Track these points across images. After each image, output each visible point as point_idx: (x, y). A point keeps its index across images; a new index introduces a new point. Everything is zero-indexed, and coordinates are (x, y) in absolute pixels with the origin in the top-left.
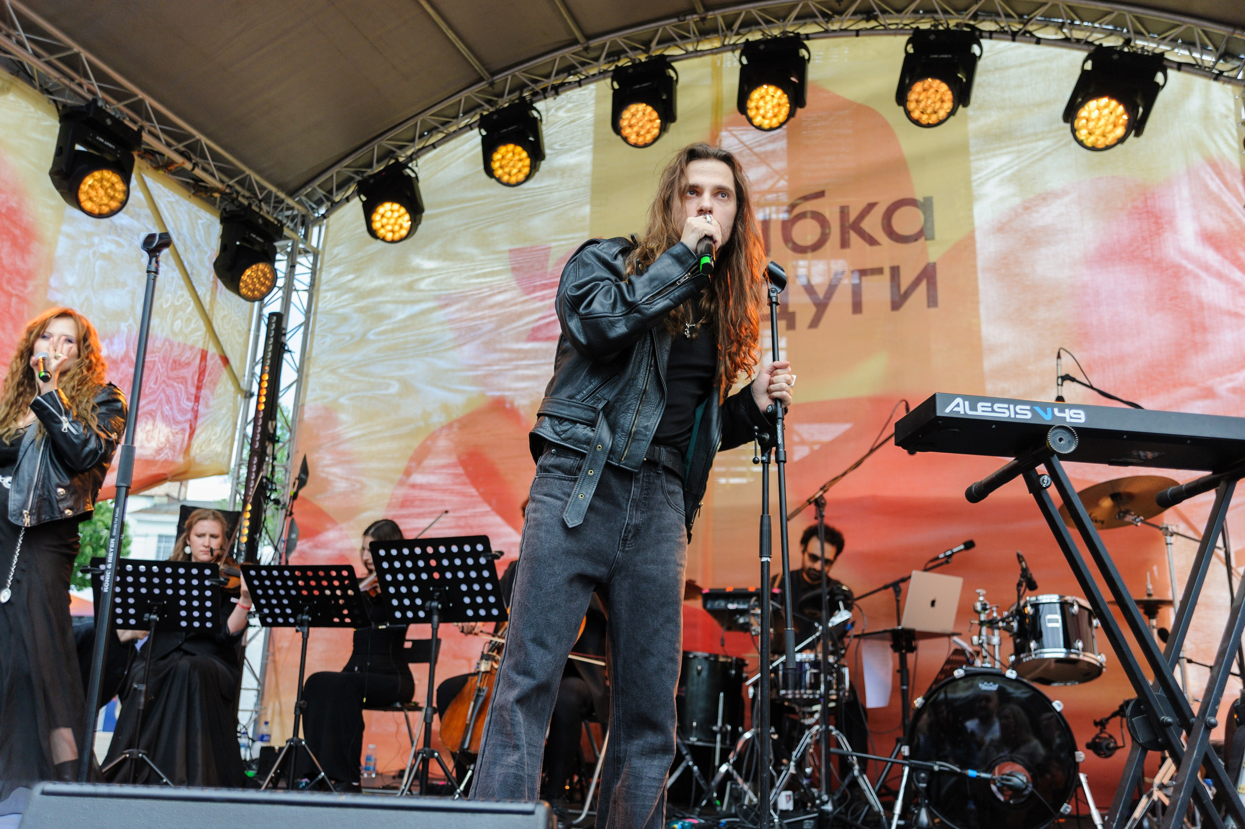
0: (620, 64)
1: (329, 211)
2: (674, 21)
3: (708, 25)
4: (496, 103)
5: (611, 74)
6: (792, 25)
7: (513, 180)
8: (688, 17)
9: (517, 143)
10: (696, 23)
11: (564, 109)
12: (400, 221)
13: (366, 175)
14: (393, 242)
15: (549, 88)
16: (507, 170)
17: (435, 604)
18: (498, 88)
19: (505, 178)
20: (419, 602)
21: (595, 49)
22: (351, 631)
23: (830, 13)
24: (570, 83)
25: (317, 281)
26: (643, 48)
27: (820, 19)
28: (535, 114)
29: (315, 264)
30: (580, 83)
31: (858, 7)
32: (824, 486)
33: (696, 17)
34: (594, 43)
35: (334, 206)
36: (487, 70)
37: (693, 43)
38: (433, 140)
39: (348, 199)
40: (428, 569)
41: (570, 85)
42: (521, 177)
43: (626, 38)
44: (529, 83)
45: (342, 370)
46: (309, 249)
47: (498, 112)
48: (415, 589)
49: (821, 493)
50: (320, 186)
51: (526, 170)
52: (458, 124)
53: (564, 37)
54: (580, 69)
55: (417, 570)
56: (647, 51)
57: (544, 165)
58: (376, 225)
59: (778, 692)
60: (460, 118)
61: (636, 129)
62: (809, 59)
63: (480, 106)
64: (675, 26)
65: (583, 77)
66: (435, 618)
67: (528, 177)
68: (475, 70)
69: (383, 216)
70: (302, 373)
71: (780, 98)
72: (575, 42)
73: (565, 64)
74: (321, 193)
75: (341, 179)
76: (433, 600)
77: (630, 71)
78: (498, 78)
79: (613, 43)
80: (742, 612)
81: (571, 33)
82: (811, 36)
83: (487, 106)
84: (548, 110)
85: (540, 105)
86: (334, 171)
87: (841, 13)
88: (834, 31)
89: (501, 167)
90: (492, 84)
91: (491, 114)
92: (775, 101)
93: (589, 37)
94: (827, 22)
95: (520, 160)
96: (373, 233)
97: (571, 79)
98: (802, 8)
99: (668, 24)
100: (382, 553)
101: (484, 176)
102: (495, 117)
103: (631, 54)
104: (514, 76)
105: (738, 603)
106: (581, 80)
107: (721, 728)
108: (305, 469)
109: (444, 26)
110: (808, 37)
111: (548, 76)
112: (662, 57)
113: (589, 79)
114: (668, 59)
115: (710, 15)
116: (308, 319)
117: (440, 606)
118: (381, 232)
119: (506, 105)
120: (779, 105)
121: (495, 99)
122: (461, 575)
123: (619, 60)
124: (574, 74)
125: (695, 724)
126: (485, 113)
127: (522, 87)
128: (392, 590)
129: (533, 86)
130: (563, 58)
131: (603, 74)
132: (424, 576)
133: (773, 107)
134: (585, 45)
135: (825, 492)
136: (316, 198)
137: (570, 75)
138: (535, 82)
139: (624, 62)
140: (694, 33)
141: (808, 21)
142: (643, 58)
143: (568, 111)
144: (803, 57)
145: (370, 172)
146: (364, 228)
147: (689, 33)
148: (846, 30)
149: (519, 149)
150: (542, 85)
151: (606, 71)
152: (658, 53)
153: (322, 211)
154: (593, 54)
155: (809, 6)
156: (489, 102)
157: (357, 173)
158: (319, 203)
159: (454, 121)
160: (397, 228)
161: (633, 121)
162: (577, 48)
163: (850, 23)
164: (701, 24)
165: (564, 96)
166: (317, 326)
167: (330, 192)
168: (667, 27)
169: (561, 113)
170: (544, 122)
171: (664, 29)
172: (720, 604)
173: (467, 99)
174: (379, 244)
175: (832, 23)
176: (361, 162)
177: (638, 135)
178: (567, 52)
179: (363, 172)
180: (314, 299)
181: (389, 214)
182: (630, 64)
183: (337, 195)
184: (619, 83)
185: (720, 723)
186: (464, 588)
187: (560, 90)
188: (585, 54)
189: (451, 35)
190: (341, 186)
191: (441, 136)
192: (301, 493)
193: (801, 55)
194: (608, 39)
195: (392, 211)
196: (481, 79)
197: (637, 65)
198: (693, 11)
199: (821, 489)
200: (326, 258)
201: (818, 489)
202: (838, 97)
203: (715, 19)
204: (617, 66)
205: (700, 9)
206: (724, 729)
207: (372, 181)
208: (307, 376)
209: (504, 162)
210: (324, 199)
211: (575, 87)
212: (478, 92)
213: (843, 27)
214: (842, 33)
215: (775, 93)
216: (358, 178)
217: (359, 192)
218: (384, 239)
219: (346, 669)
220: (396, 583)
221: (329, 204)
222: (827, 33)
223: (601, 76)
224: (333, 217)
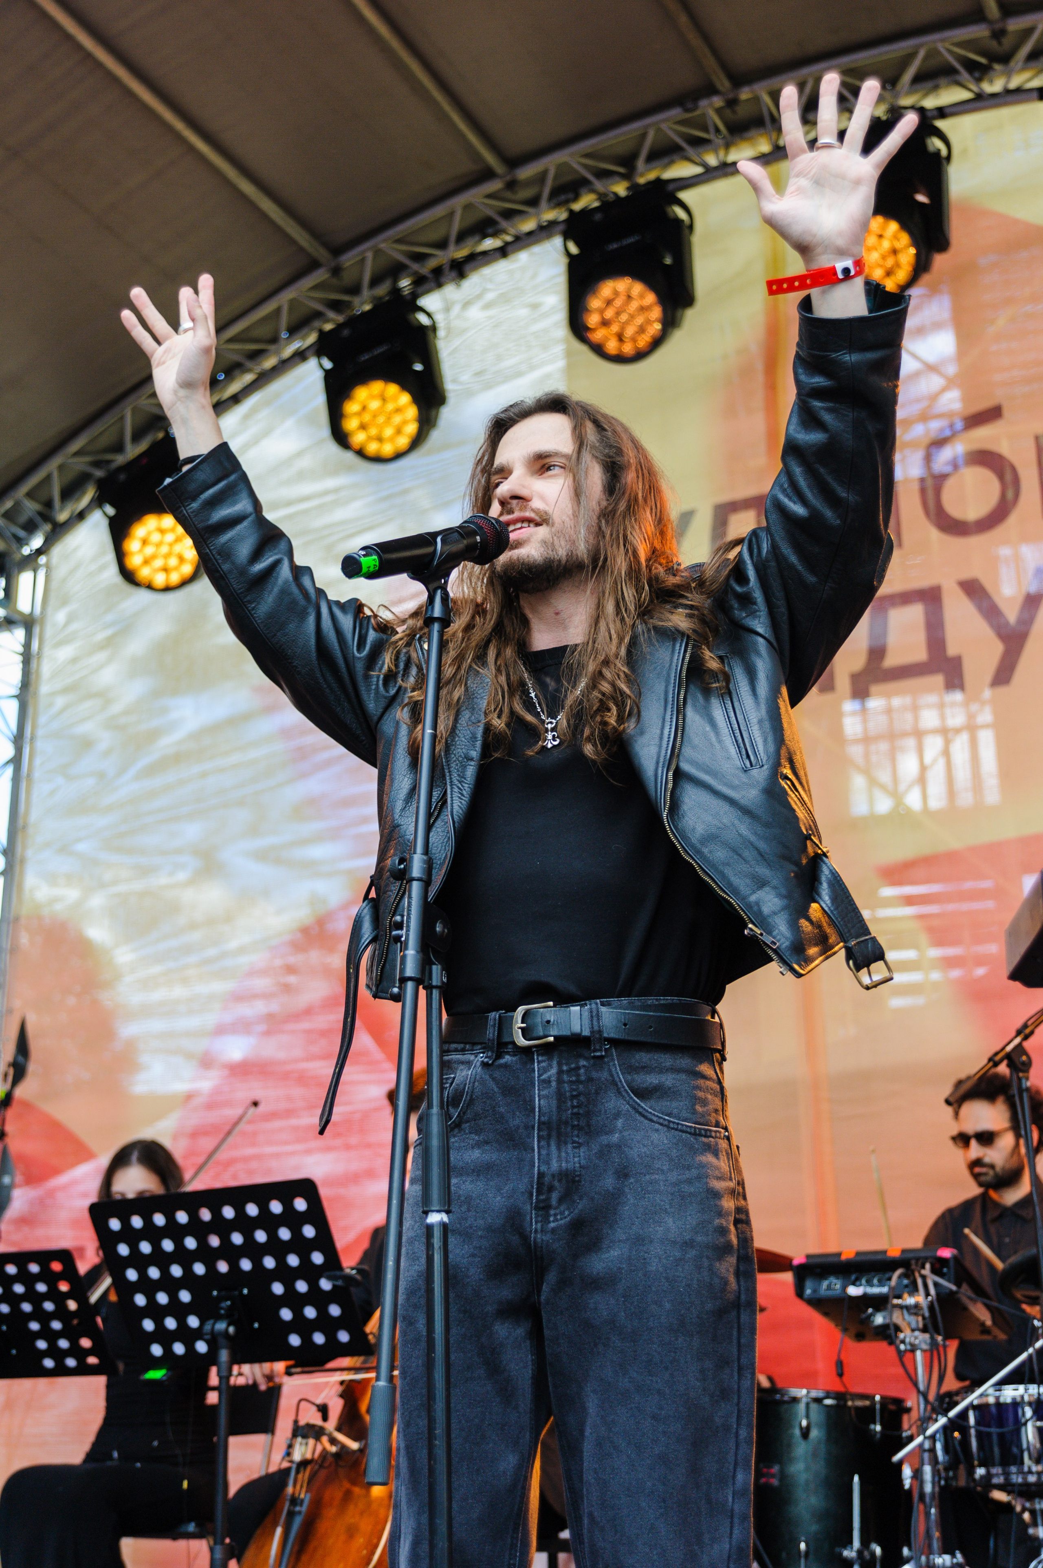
0: (577, 206)
1: (50, 541)
2: (676, 113)
3: (742, 112)
4: (348, 305)
5: (561, 227)
6: (909, 93)
7: (388, 449)
8: (703, 103)
9: (389, 376)
10: (719, 111)
11: (480, 303)
12: (178, 548)
13: (114, 466)
14: (167, 589)
15: (446, 268)
16: (373, 431)
17: (221, 1326)
18: (348, 278)
19: (372, 448)
20: (193, 1322)
21: (529, 183)
22: (100, 1382)
23: (983, 60)
24: (485, 253)
25: (33, 677)
26: (621, 170)
27: (965, 75)
28: (423, 319)
29: (27, 645)
30: (503, 252)
31: (1038, 41)
32: (1025, 1026)
33: (718, 101)
34: (526, 173)
35: (57, 531)
36: (326, 245)
37: (716, 151)
38: (234, 388)
39: (81, 516)
40: (205, 1254)
41: (486, 257)
42: (403, 442)
43: (587, 156)
44: (407, 261)
45: (81, 847)
46: (16, 617)
47: (353, 322)
48: (185, 1296)
49: (1017, 1041)
50: (30, 495)
51: (412, 428)
52: (278, 352)
53: (466, 166)
54: (504, 224)
55: (183, 1257)
56: (627, 176)
57: (446, 414)
58: (134, 561)
59: (971, 1472)
60: (282, 342)
61: (615, 328)
62: (949, 158)
63: (318, 315)
64: (682, 122)
65: (509, 238)
66: (224, 1355)
67: (416, 442)
68: (301, 249)
69: (145, 542)
70: (13, 854)
71: (895, 237)
72: (487, 174)
73: (472, 219)
74: (31, 507)
75: (70, 476)
76: (218, 1318)
77: (598, 217)
78: (348, 259)
79: (562, 168)
80: (880, 1303)
81: (476, 157)
82: (947, 111)
83: (331, 314)
84: (447, 309)
85: (431, 301)
86: (52, 465)
87: (1005, 59)
88: (994, 95)
89: (363, 427)
90: (336, 271)
91: (339, 327)
92: (886, 244)
93: (514, 162)
94: (979, 80)
95: (398, 410)
96: (128, 576)
97: (489, 244)
98: (926, 58)
99: (664, 121)
100: (115, 1224)
101: (333, 448)
102: (346, 332)
103: (599, 185)
104: (378, 252)
105: (869, 1283)
106: (507, 244)
107: (860, 1552)
108: (23, 1046)
109: (231, 173)
110: (942, 113)
111: (442, 245)
112: (659, 183)
113: (523, 241)
114: (671, 187)
115: (745, 94)
116: (19, 750)
117: (231, 1330)
118: (144, 573)
119: (367, 307)
120: (895, 252)
121: (346, 298)
122: (269, 1262)
123: (576, 198)
124: (494, 235)
125: (803, 1546)
126: (328, 327)
127: (396, 270)
128: (140, 1300)
129: (415, 266)
130: (468, 207)
131: (545, 231)
132: (199, 1269)
133: (884, 257)
134: (508, 178)
135: (1026, 1038)
136: (23, 519)
137: (485, 236)
138: (420, 258)
139: (586, 201)
140: (717, 130)
141: (942, 81)
142: (621, 189)
143: (488, 306)
144: (938, 153)
145: (120, 460)
146: (112, 571)
147: (705, 129)
148: (1018, 90)
149: (393, 389)
150: (432, 263)
151: (552, 224)
152: (652, 176)
153: (37, 542)
154: (526, 193)
155: (939, 53)
156: (336, 306)
157: (97, 464)
158: (31, 528)
159: (272, 347)
160: (173, 562)
161: (609, 314)
162: (495, 186)
163: (1026, 75)
164: (728, 112)
165: (475, 281)
166: (38, 761)
167: (49, 504)
168: (664, 126)
169: (475, 313)
170: (441, 333)
171: (659, 130)
172: (831, 1286)
173: (293, 303)
174: (143, 596)
175: (991, 82)
176: (105, 441)
177: (620, 338)
178: (476, 195)
179: (109, 462)
180: (30, 711)
181: (156, 537)
182: (596, 204)
183: (62, 509)
184: (578, 244)
185: (856, 1544)
186: (278, 1288)
187: (467, 267)
188: (508, 194)
189: (247, 187)
190: (69, 492)
191: (248, 378)
192: (19, 1092)
193: (931, 149)
194: (550, 163)
195: (162, 531)
196: (313, 265)
197: (610, 204)
198: (711, 90)
199: (1019, 1033)
200: (49, 632)
201: (1013, 1034)
202: (1016, 222)
203: (756, 99)
204: (571, 212)
205: (723, 83)
206: (866, 1554)
207: (122, 477)
208: (23, 861)
209: (367, 417)
210: (38, 519)
211: (495, 260)
212: (315, 288)
213: (1013, 85)
214: (1010, 98)
215: (884, 228)
216: (99, 473)
217: (99, 502)
218: (150, 587)
219: (91, 1456)
220: (147, 1286)
221: (48, 527)
222: (981, 102)
223: (544, 234)
224: (57, 550)
